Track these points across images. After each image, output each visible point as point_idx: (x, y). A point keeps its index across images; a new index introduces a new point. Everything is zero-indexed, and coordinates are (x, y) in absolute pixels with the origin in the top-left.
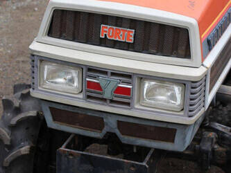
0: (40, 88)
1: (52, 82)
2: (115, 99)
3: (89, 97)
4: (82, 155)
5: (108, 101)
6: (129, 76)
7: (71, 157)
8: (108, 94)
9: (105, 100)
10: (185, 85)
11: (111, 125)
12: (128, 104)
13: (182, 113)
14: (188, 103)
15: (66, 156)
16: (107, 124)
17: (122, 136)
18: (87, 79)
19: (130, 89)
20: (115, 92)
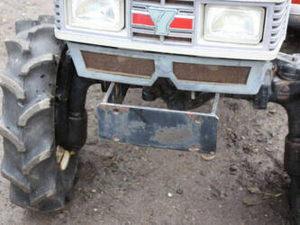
0: (68, 27)
1: (84, 18)
2: (171, 35)
3: (135, 34)
4: (131, 109)
5: (162, 39)
6: (190, 3)
7: (116, 113)
8: (162, 29)
9: (158, 37)
10: (265, 8)
11: (164, 69)
12: (189, 40)
13: (261, 46)
14: (270, 33)
15: (109, 112)
16: (159, 68)
17: (179, 81)
18: (134, 11)
19: (191, 20)
20: (171, 26)
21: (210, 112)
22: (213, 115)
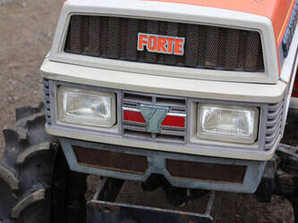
0: (58, 122)
1: (75, 113)
2: (163, 132)
3: (126, 131)
4: (121, 207)
5: (154, 136)
6: (182, 101)
7: (107, 211)
8: (153, 127)
9: (149, 134)
10: (259, 108)
11: (158, 165)
12: (182, 138)
13: (255, 146)
14: (265, 133)
15: (100, 210)
16: (152, 164)
17: (172, 178)
18: (124, 108)
19: (183, 118)
20: (163, 124)
21: (204, 212)
22: (207, 215)
